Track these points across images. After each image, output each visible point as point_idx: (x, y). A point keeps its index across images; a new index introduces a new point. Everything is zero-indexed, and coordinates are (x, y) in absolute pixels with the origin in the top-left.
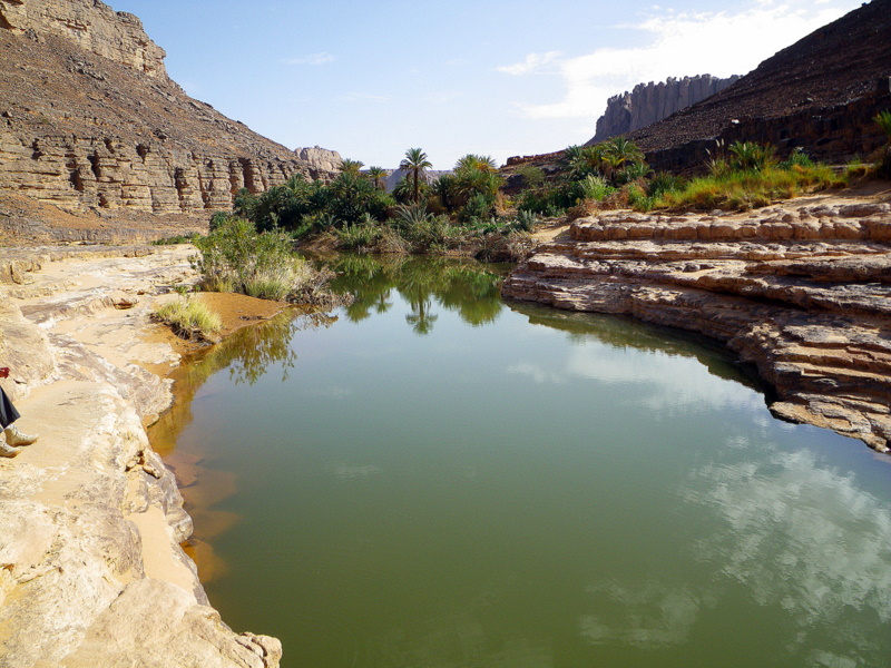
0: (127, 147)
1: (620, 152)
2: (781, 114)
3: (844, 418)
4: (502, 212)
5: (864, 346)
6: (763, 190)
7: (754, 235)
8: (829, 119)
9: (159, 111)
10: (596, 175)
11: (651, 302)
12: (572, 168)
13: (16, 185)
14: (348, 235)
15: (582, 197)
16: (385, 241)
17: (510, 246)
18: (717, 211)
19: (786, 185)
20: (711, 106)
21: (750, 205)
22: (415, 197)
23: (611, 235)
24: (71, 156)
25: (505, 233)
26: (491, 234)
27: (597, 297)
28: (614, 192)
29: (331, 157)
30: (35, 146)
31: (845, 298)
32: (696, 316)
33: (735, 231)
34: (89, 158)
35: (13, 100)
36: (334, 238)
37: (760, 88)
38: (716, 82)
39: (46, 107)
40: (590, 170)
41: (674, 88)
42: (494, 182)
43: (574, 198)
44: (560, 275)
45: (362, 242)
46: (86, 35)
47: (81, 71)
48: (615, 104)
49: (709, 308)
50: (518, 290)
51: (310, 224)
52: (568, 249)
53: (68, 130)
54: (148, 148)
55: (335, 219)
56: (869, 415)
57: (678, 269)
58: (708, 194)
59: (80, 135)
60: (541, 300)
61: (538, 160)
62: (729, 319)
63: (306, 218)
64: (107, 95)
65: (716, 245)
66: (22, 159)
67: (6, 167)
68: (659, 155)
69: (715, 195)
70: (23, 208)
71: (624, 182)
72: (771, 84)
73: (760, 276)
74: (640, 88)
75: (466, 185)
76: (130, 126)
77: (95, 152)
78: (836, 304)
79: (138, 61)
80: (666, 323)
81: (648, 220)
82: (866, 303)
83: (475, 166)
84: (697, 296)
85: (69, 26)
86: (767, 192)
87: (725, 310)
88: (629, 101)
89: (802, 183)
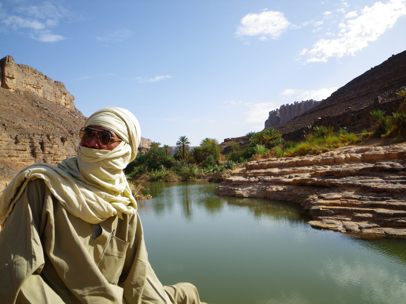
0: (57, 138)
1: (271, 134)
2: (337, 114)
3: (334, 223)
4: (221, 162)
5: (346, 198)
6: (327, 145)
7: (319, 163)
8: (356, 115)
9: (71, 123)
10: (260, 144)
11: (274, 192)
12: (251, 142)
13: (7, 155)
14: (154, 175)
15: (254, 154)
16: (170, 177)
17: (223, 176)
18: (307, 155)
19: (336, 142)
20: (311, 113)
21: (321, 151)
22: (183, 157)
23: (261, 167)
24: (32, 142)
25: (221, 171)
26: (215, 172)
27: (253, 191)
28: (268, 151)
29: (147, 141)
30: (16, 138)
31: (343, 181)
32: (290, 195)
33: (311, 162)
34: (40, 143)
35: (8, 119)
36: (148, 176)
37: (331, 104)
38: (316, 102)
39: (22, 121)
40: (259, 143)
41: (297, 106)
42: (218, 150)
43: (252, 154)
44: (239, 184)
45: (160, 178)
46: (41, 91)
47: (38, 106)
48: (272, 114)
49: (295, 192)
50: (221, 191)
51: (137, 171)
52: (243, 174)
53: (31, 131)
54: (66, 139)
55: (148, 168)
56: (343, 222)
57: (286, 178)
58: (304, 148)
59: (36, 133)
60: (230, 194)
61: (237, 140)
62: (302, 195)
63: (135, 168)
64: (49, 116)
65: (303, 168)
66: (10, 144)
67: (3, 147)
68: (289, 135)
69: (307, 149)
70: (9, 165)
71: (273, 146)
72: (336, 102)
73: (315, 177)
74: (283, 107)
75: (205, 151)
76: (58, 129)
77: (43, 141)
78: (340, 184)
79: (63, 102)
80: (279, 199)
81: (277, 160)
82: (351, 182)
83: (210, 143)
84: (291, 187)
85: (33, 87)
86: (328, 146)
87: (301, 191)
88: (278, 113)
89: (344, 142)
